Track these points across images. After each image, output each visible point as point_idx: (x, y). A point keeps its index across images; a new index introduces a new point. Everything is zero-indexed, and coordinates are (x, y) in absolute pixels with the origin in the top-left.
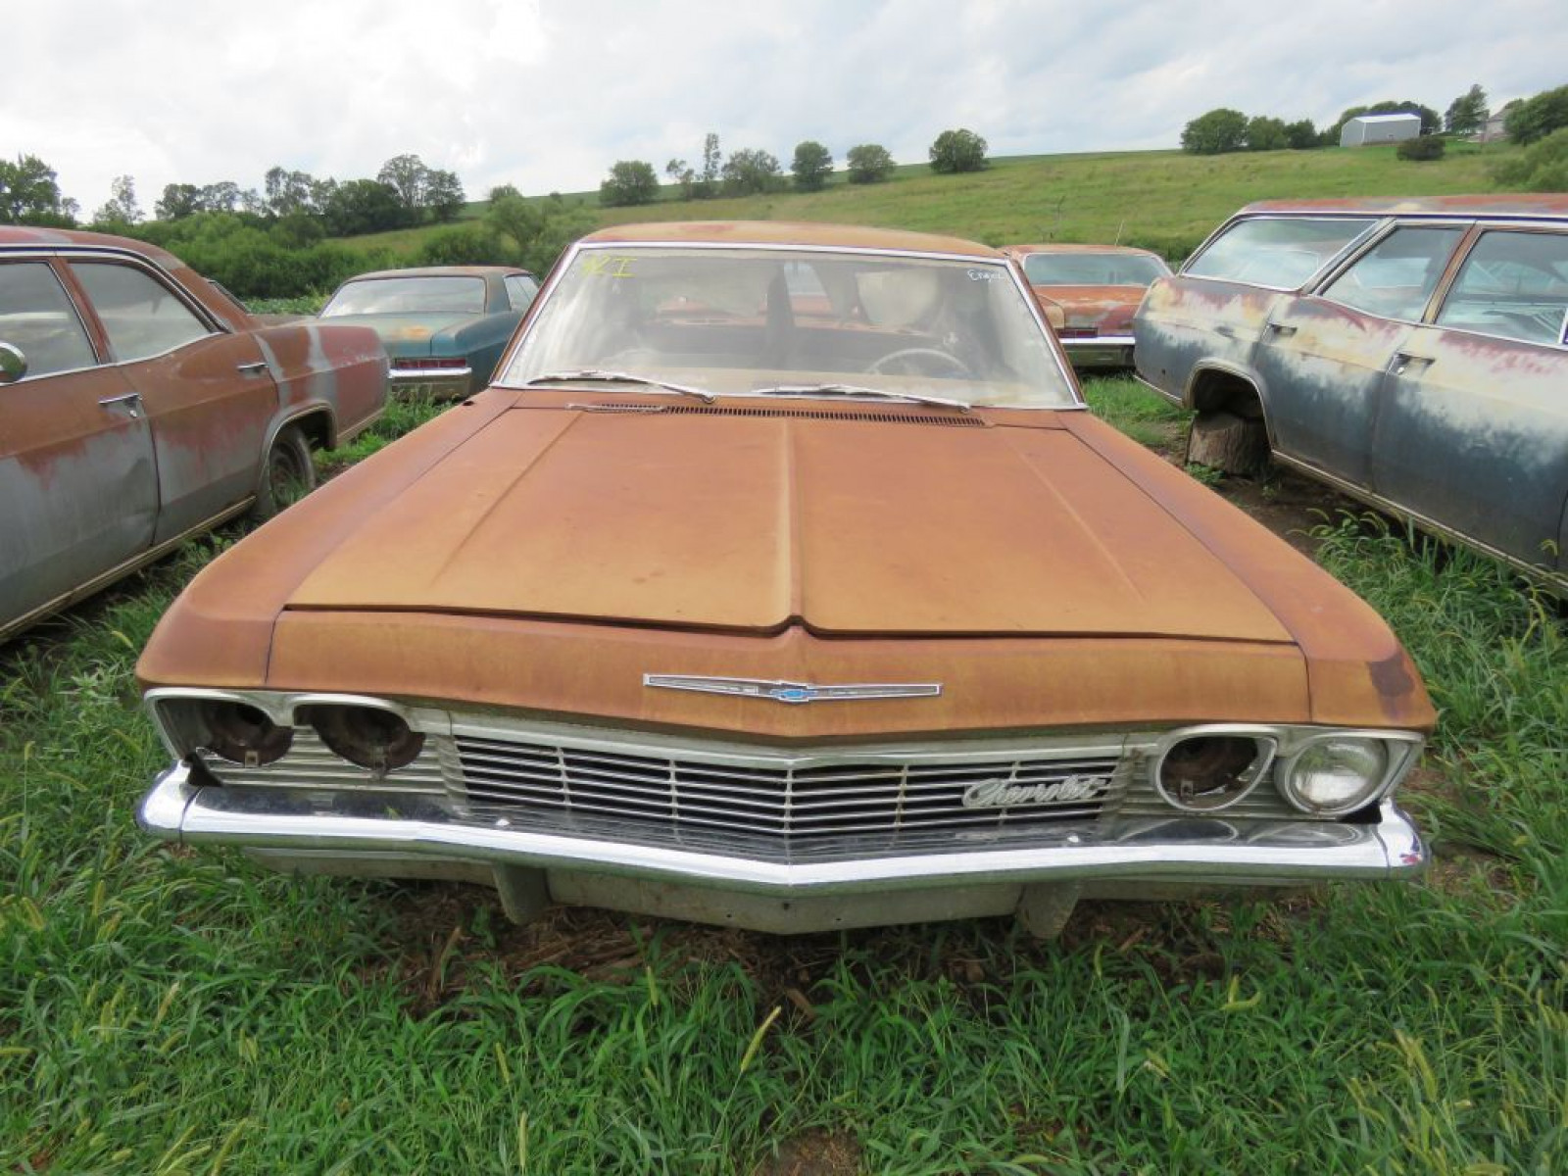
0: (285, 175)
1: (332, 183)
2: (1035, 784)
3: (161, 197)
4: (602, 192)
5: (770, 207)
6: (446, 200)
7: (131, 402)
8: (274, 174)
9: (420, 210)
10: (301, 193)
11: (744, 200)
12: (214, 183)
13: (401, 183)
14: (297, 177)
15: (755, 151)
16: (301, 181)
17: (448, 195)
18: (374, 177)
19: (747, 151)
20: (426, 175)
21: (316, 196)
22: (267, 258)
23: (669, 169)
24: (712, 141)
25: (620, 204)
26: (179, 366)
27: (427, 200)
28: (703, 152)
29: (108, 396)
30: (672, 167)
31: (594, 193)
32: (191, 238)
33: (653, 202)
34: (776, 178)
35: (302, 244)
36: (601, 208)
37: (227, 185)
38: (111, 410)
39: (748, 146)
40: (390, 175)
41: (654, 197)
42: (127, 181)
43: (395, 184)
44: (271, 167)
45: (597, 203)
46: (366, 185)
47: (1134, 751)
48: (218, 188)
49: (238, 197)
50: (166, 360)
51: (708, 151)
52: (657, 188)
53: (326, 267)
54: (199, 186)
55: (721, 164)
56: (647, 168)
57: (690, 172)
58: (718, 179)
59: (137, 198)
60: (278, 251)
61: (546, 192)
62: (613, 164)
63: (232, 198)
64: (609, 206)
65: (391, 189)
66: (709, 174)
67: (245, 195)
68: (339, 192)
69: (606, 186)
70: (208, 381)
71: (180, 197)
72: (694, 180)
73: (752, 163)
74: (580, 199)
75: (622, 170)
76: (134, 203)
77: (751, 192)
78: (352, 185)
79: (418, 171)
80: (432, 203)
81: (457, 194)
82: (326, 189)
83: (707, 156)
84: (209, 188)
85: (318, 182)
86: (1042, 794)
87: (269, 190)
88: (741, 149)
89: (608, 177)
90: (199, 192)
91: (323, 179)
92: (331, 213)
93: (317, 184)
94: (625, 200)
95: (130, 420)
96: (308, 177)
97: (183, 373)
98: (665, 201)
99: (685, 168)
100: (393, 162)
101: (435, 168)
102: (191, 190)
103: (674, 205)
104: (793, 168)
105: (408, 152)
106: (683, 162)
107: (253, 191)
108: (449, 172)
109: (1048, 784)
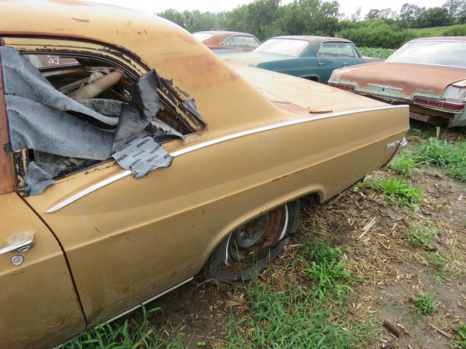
0: (409, 6)
1: (424, 8)
3: (368, 13)
8: (405, 6)
9: (454, 19)
10: (411, 12)
13: (451, 8)
14: (412, 7)
18: (441, 6)
20: (463, 4)
21: (416, 13)
22: (386, 34)
27: (459, 15)
32: (367, 26)
35: (400, 30)
37: (389, 9)
40: (448, 5)
42: (361, 8)
43: (448, 9)
44: (405, 3)
46: (437, 9)
48: (386, 10)
49: (390, 13)
53: (404, 39)
54: (380, 10)
60: (390, 32)
65: (446, 11)
67: (393, 13)
68: (425, 12)
71: (373, 13)
76: (359, 15)
78: (431, 9)
79: (461, 3)
82: (421, 11)
84: (383, 10)
90: (379, 12)
91: (421, 7)
92: (418, 20)
93: (419, 9)
96: (416, 7)
102: (377, 11)
107: (396, 11)
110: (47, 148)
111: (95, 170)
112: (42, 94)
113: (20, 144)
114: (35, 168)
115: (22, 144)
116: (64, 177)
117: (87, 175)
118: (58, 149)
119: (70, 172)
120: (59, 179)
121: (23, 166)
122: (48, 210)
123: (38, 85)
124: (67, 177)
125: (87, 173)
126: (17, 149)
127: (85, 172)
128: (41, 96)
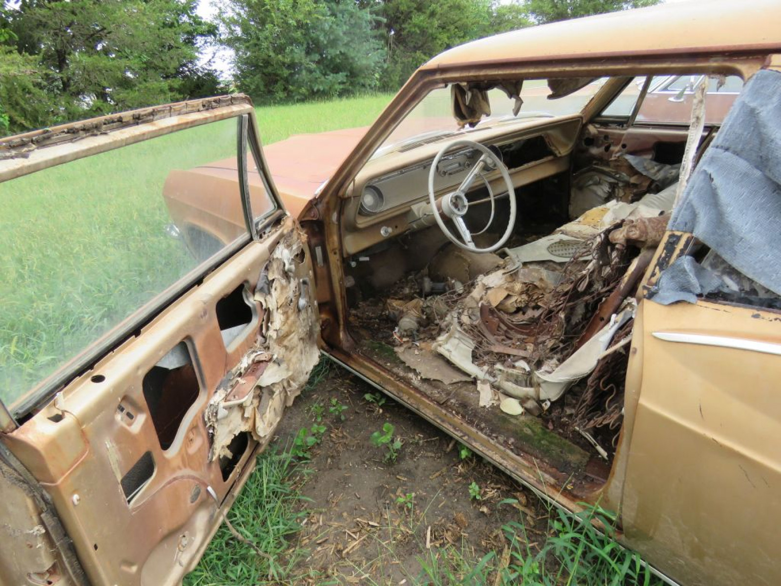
110: (721, 246)
111: (776, 319)
112: (770, 157)
113: (686, 224)
114: (684, 268)
115: (688, 225)
116: (715, 301)
117: (753, 319)
118: (735, 253)
119: (732, 301)
120: (704, 300)
121: (670, 257)
122: (658, 332)
123: (772, 141)
124: (720, 304)
125: (756, 316)
126: (678, 230)
127: (756, 312)
128: (767, 160)
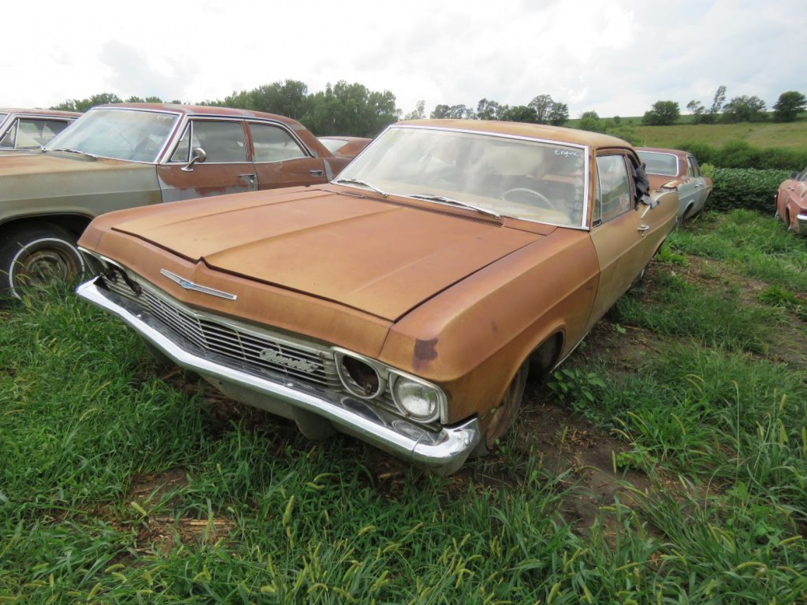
0: (487, 102)
1: (507, 107)
2: (289, 358)
3: (434, 110)
4: (645, 117)
5: (751, 130)
6: (559, 118)
7: (252, 177)
8: (483, 102)
10: (492, 111)
11: (734, 126)
12: (456, 105)
13: (539, 109)
14: (492, 103)
15: (750, 96)
16: (493, 105)
17: (560, 115)
18: (526, 105)
19: (744, 97)
20: (552, 105)
23: (689, 106)
24: (722, 90)
25: (653, 124)
26: (281, 167)
27: (549, 117)
28: (714, 96)
29: (243, 173)
30: (691, 105)
31: (639, 118)
33: (676, 124)
34: (760, 113)
36: (642, 125)
37: (462, 106)
38: (242, 179)
39: (745, 94)
40: (534, 104)
41: (675, 122)
42: (423, 103)
43: (536, 109)
44: (482, 99)
45: (640, 123)
46: (522, 108)
47: (321, 353)
48: (458, 107)
49: (465, 111)
50: (278, 164)
51: (717, 96)
52: (678, 117)
54: (450, 106)
55: (724, 104)
56: (676, 105)
57: (702, 108)
58: (719, 112)
59: (424, 110)
61: (612, 116)
62: (654, 103)
63: (462, 112)
64: (646, 125)
65: (533, 111)
66: (714, 110)
67: (468, 111)
68: (509, 112)
69: (648, 114)
70: (293, 175)
71: (441, 110)
72: (703, 112)
73: (746, 104)
74: (631, 121)
75: (660, 106)
77: (741, 121)
78: (515, 108)
79: (549, 103)
80: (551, 119)
81: (565, 115)
82: (503, 110)
83: (716, 99)
84: (454, 107)
85: (500, 106)
86: (291, 364)
87: (479, 109)
88: (740, 95)
89: (650, 109)
90: (449, 109)
91: (503, 105)
93: (500, 108)
94: (657, 122)
95: (249, 183)
96: (497, 104)
97: (281, 170)
98: (681, 124)
99: (699, 106)
100: (538, 98)
101: (556, 101)
102: (446, 108)
103: (687, 126)
104: (775, 107)
105: (545, 93)
106: (698, 102)
107: (472, 109)
108: (563, 104)
109: (294, 359)
